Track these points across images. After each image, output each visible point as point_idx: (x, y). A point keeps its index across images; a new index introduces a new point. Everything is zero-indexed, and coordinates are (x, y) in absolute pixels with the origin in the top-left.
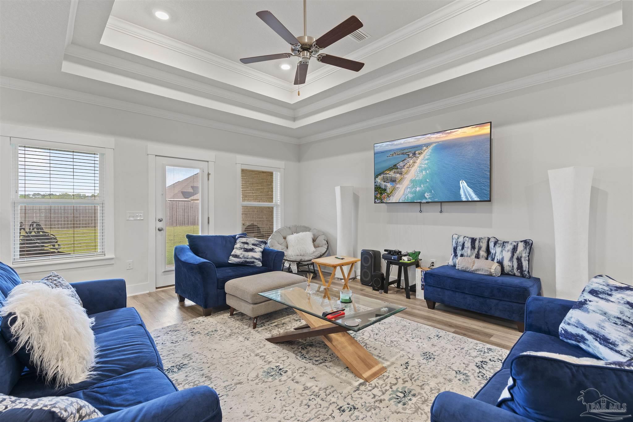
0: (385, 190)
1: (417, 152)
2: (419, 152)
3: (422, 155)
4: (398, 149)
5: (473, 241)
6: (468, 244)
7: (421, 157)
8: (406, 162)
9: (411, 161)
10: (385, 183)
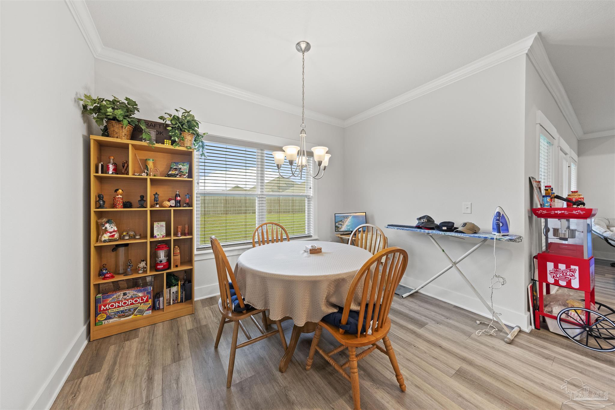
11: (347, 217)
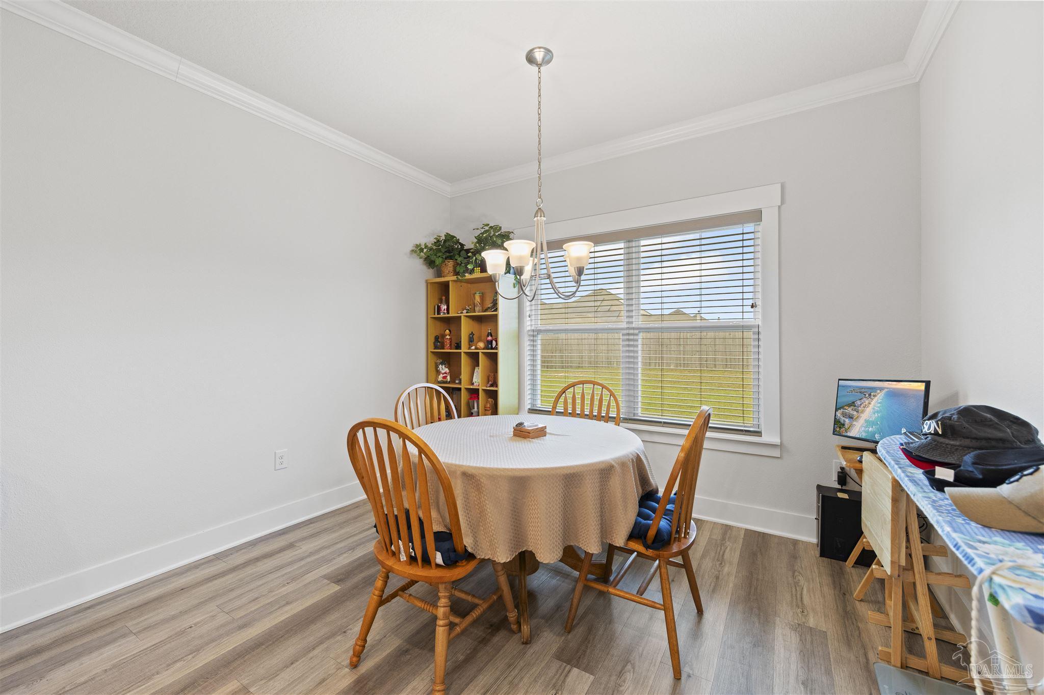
11: (869, 393)
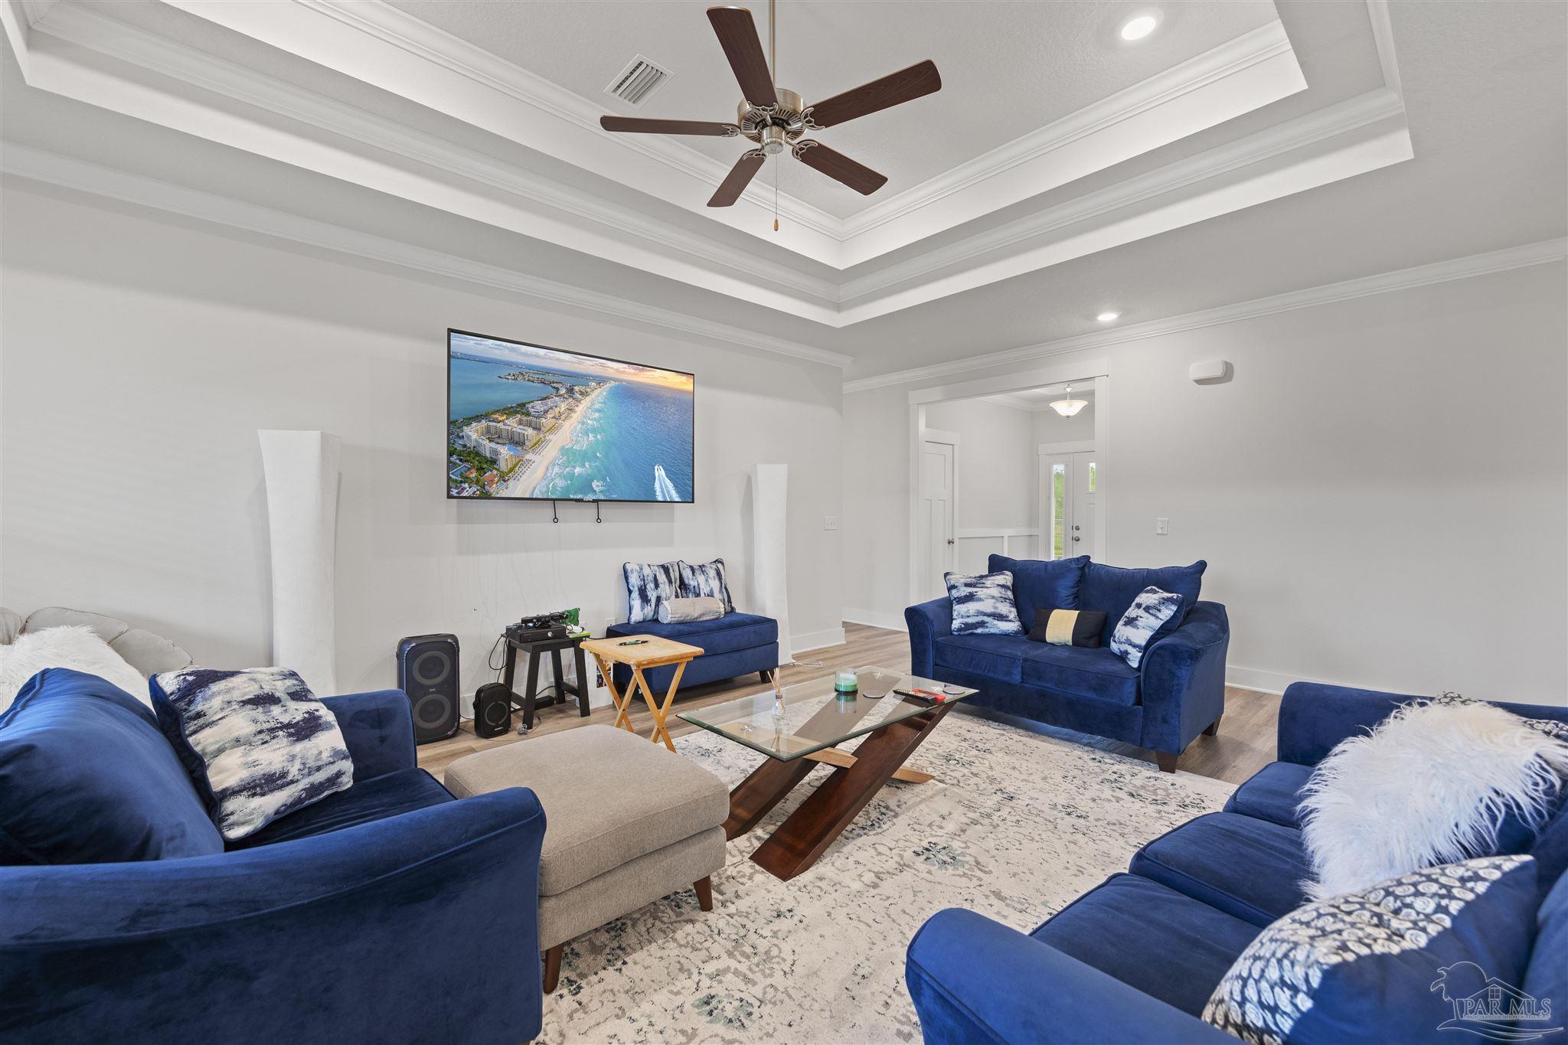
0: (493, 462)
1: (576, 388)
2: (583, 389)
3: (588, 399)
4: (530, 367)
5: (666, 570)
6: (662, 578)
7: (586, 402)
8: (549, 402)
9: (563, 407)
10: (493, 445)
